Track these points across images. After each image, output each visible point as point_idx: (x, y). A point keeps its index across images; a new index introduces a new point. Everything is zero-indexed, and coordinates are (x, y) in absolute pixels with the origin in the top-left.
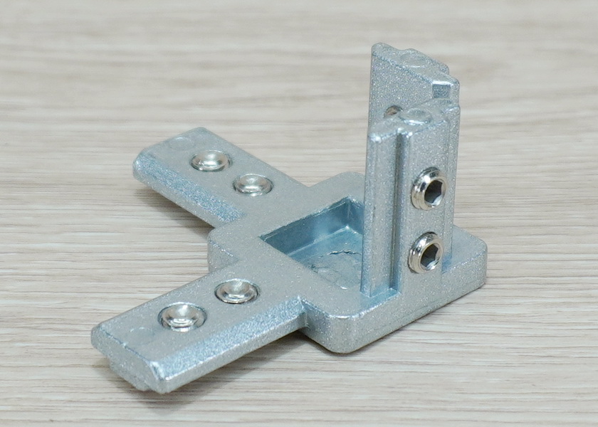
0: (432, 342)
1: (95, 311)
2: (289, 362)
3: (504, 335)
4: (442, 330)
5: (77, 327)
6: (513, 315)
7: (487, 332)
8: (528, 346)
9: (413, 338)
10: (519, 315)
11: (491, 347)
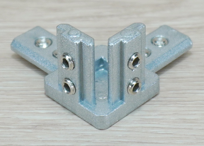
0: (160, 132)
1: (17, 119)
2: (100, 143)
3: (189, 129)
4: (164, 127)
5: (10, 127)
6: (193, 119)
7: (182, 127)
8: (200, 134)
9: (151, 131)
10: (195, 119)
11: (184, 135)
